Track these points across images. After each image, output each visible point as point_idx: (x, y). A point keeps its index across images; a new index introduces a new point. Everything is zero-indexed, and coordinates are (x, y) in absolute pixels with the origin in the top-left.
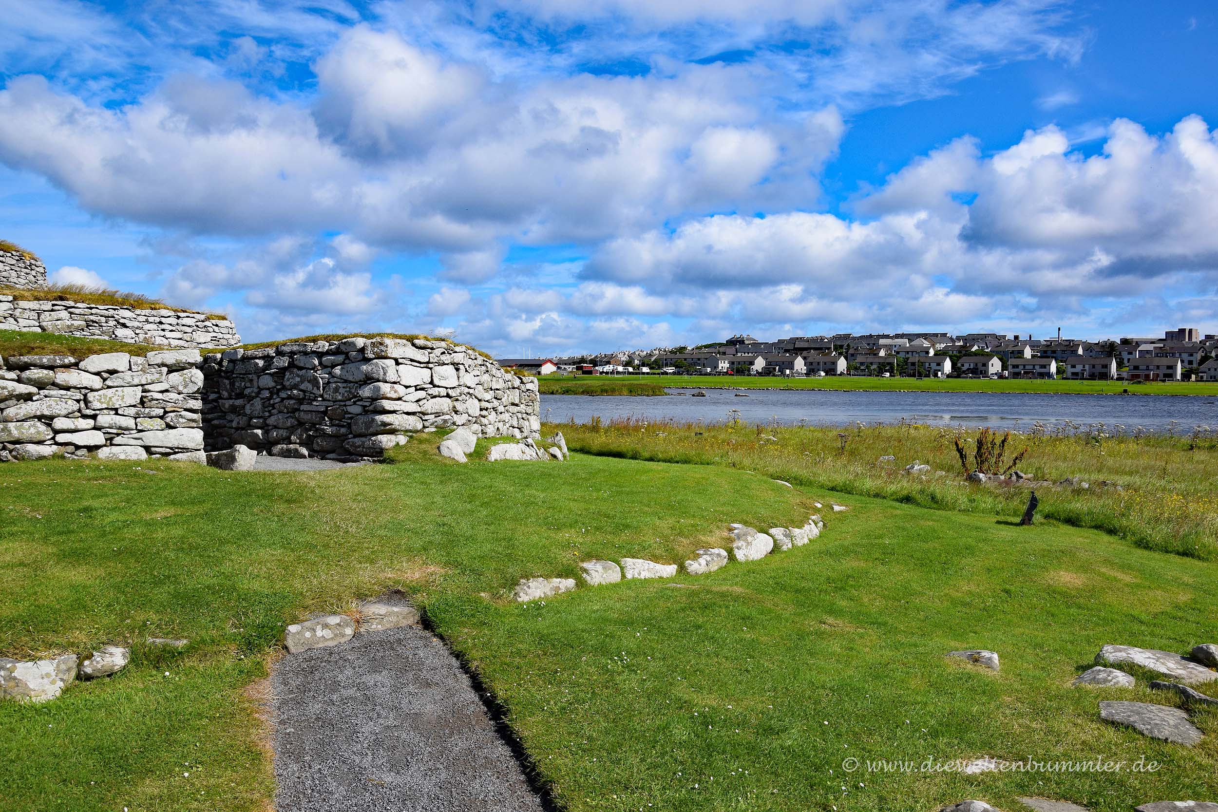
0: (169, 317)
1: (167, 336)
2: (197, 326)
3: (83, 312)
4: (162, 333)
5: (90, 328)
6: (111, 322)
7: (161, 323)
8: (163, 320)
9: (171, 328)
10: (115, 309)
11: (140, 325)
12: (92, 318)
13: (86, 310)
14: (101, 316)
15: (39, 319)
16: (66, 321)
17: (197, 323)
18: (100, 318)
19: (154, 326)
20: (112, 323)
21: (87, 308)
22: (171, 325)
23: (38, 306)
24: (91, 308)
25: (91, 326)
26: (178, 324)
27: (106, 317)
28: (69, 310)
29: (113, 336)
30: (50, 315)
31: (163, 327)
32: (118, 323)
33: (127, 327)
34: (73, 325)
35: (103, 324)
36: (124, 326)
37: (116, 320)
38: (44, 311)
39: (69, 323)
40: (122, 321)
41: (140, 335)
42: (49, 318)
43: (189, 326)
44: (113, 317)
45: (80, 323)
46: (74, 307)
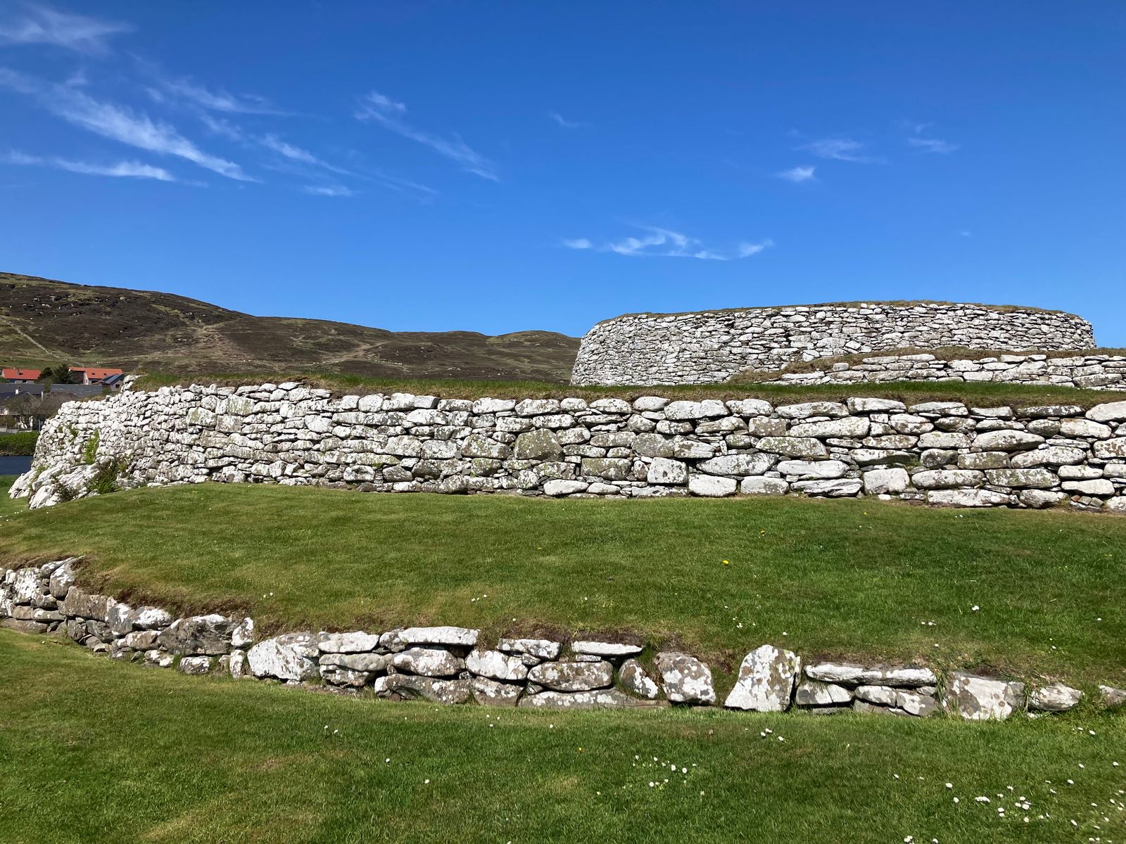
3: (1118, 365)
15: (1071, 374)
16: (1100, 375)
23: (1071, 362)
38: (1077, 366)
42: (1082, 373)
45: (1115, 375)
46: (1108, 360)
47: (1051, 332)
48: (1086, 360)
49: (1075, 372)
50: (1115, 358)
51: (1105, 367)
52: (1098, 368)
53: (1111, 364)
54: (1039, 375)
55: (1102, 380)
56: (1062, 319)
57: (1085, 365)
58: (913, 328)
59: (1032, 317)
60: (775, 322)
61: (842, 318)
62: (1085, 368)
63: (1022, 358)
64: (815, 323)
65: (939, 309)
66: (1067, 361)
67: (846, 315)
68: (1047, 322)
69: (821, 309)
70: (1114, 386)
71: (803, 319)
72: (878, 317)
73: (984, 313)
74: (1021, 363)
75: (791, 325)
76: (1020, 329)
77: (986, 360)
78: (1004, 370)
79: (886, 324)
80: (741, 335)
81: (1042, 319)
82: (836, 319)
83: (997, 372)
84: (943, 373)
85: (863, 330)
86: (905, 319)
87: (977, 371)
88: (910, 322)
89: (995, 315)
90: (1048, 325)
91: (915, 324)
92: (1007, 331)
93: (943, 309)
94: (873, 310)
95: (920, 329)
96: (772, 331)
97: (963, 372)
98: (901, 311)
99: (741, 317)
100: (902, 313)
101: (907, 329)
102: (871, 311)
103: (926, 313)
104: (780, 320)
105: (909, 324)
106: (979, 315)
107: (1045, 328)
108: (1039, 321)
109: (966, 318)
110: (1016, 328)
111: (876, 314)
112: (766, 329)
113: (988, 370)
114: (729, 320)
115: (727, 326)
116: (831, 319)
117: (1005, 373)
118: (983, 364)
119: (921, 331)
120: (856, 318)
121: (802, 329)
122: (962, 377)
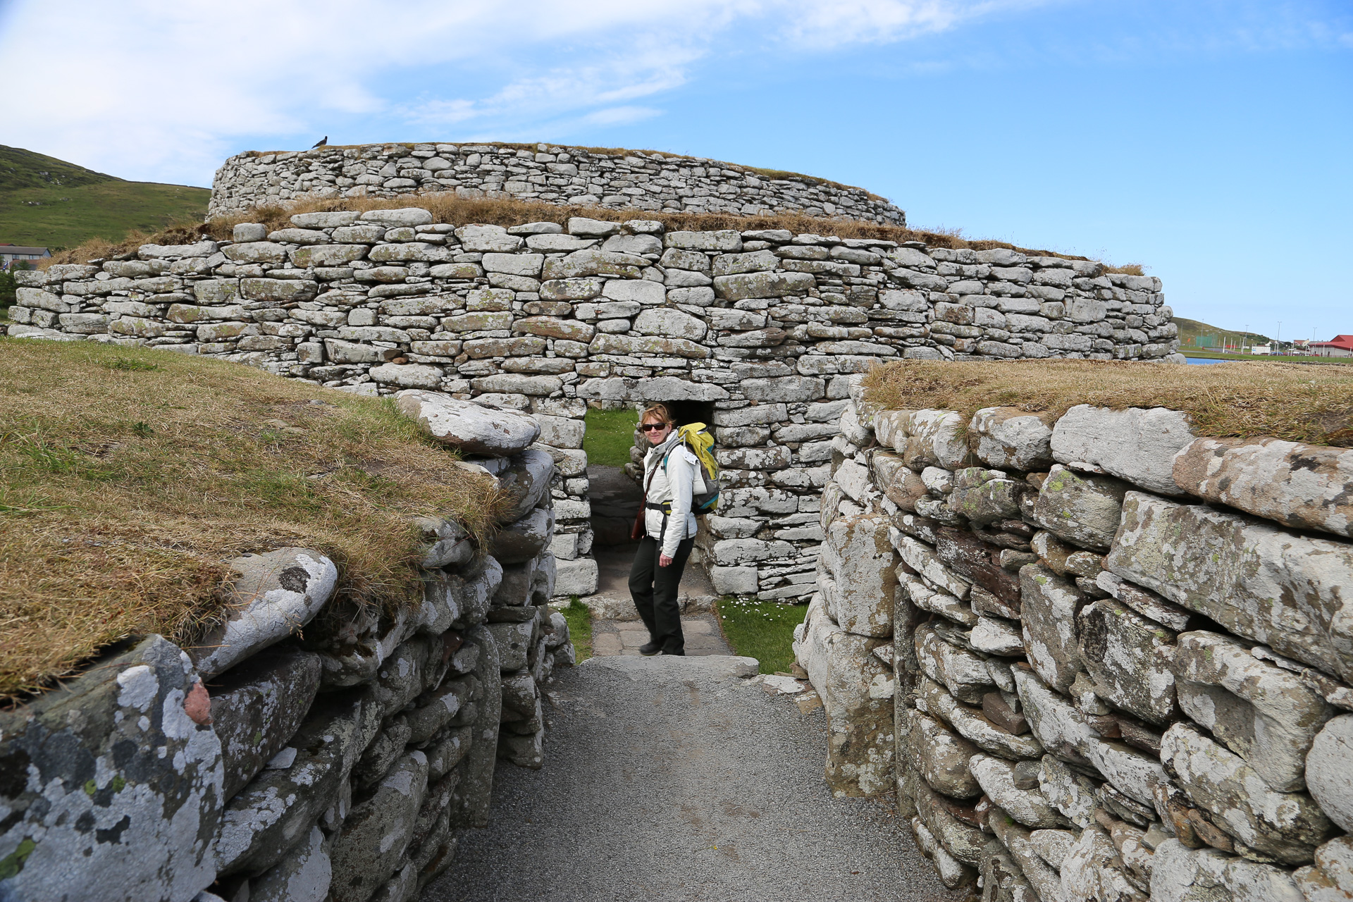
0: (1014, 265)
1: (1004, 308)
2: (1077, 286)
3: (808, 254)
4: (994, 300)
5: (822, 288)
6: (872, 275)
7: (992, 278)
8: (999, 272)
9: (1015, 289)
10: (885, 248)
11: (942, 282)
12: (829, 265)
13: (816, 248)
14: (852, 262)
15: (711, 269)
16: (770, 273)
17: (1078, 281)
18: (847, 265)
19: (976, 285)
20: (875, 277)
21: (820, 244)
22: (1015, 282)
23: (713, 241)
24: (830, 245)
25: (824, 284)
26: (1032, 281)
27: (862, 265)
28: (782, 249)
29: (877, 306)
30: (735, 260)
31: (996, 286)
32: (890, 277)
33: (910, 287)
34: (783, 281)
35: (854, 280)
36: (905, 284)
37: (885, 272)
38: (725, 252)
39: (774, 277)
40: (901, 272)
41: (940, 305)
42: (731, 267)
43: (1058, 286)
44: (880, 264)
45: (800, 276)
46: (790, 243)
47: (837, 215)
48: (745, 239)
49: (718, 264)
50: (803, 238)
51: (783, 256)
52: (766, 258)
53: (794, 251)
54: (641, 268)
55: (773, 285)
56: (856, 197)
57: (743, 250)
58: (618, 189)
59: (812, 190)
60: (402, 168)
61: (507, 166)
62: (741, 256)
63: (605, 226)
64: (463, 172)
65: (666, 163)
66: (707, 239)
67: (513, 161)
68: (833, 198)
69: (474, 149)
70: (797, 299)
71: (447, 164)
72: (562, 168)
73: (737, 175)
74: (606, 236)
75: (427, 174)
76: (791, 205)
77: (530, 226)
78: (568, 252)
79: (575, 180)
80: (349, 187)
81: (826, 193)
82: (496, 167)
83: (551, 257)
84: (442, 253)
85: (538, 188)
86: (607, 175)
87: (513, 251)
88: (615, 179)
89: (754, 181)
90: (834, 203)
91: (623, 183)
92: (771, 207)
93: (671, 163)
94: (557, 155)
95: (629, 191)
96: (396, 182)
97: (484, 252)
98: (600, 160)
99: (353, 157)
100: (603, 164)
101: (608, 189)
102: (552, 158)
103: (644, 167)
104: (409, 165)
105: (612, 183)
106: (729, 178)
107: (829, 208)
108: (822, 197)
109: (708, 181)
110: (785, 203)
111: (561, 162)
112: (386, 179)
113: (535, 251)
114: (336, 161)
115: (333, 169)
116: (488, 167)
117: (567, 259)
118: (525, 235)
119: (630, 195)
120: (528, 167)
121: (442, 181)
122: (479, 263)
